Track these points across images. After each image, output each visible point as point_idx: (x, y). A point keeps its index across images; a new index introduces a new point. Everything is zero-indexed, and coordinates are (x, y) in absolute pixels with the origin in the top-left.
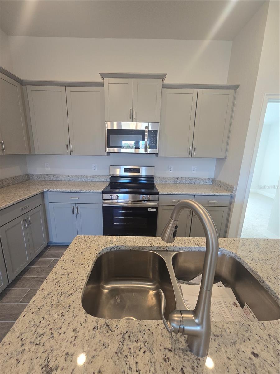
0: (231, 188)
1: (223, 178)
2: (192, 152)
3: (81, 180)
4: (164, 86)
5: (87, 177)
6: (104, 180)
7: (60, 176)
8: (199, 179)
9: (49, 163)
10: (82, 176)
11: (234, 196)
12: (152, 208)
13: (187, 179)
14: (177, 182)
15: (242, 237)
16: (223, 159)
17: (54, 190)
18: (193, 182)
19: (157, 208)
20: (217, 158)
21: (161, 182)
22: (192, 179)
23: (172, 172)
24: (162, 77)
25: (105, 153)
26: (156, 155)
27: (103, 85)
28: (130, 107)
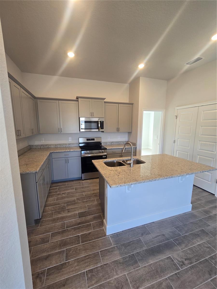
0: (135, 144)
1: (132, 140)
2: (118, 130)
3: (63, 147)
4: (105, 102)
5: (66, 144)
6: (76, 146)
7: (50, 145)
8: (122, 142)
9: (43, 138)
10: (63, 144)
11: (137, 147)
12: (105, 156)
13: (116, 142)
14: (112, 144)
15: (142, 155)
16: (131, 132)
17: (56, 152)
18: (119, 143)
19: (106, 156)
20: (128, 132)
21: (105, 144)
22: (118, 142)
23: (109, 139)
24: (104, 99)
25: (79, 132)
26: (103, 132)
27: (78, 101)
28: (91, 111)
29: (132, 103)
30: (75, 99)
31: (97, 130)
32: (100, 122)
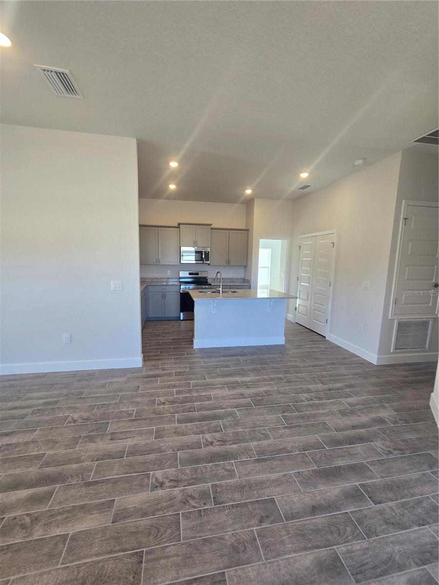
2: (228, 262)
8: (235, 278)
13: (227, 278)
16: (246, 266)
17: (153, 284)
18: (231, 280)
24: (211, 225)
25: (179, 264)
26: (209, 264)
27: (179, 228)
28: (194, 240)
29: (248, 229)
30: (176, 225)
31: (201, 262)
32: (205, 252)
